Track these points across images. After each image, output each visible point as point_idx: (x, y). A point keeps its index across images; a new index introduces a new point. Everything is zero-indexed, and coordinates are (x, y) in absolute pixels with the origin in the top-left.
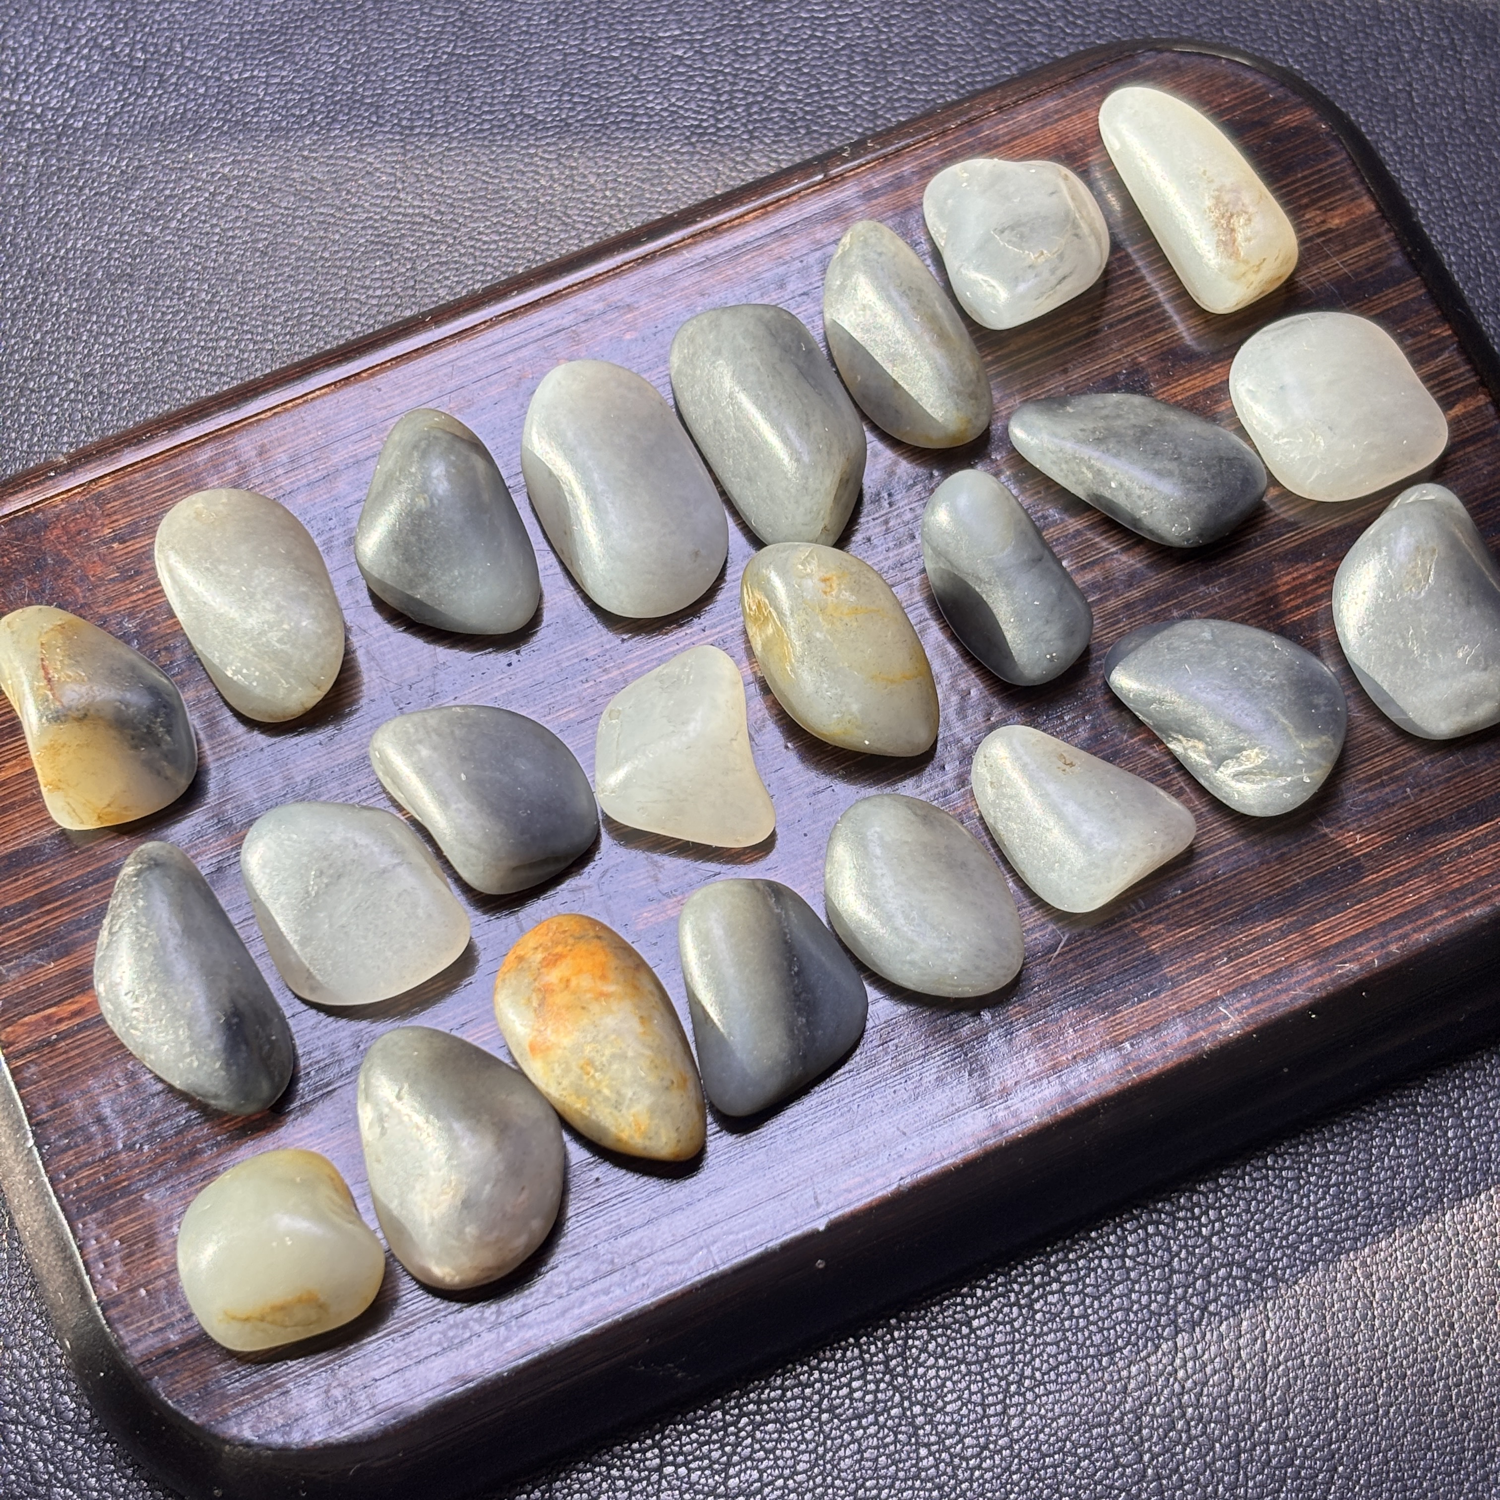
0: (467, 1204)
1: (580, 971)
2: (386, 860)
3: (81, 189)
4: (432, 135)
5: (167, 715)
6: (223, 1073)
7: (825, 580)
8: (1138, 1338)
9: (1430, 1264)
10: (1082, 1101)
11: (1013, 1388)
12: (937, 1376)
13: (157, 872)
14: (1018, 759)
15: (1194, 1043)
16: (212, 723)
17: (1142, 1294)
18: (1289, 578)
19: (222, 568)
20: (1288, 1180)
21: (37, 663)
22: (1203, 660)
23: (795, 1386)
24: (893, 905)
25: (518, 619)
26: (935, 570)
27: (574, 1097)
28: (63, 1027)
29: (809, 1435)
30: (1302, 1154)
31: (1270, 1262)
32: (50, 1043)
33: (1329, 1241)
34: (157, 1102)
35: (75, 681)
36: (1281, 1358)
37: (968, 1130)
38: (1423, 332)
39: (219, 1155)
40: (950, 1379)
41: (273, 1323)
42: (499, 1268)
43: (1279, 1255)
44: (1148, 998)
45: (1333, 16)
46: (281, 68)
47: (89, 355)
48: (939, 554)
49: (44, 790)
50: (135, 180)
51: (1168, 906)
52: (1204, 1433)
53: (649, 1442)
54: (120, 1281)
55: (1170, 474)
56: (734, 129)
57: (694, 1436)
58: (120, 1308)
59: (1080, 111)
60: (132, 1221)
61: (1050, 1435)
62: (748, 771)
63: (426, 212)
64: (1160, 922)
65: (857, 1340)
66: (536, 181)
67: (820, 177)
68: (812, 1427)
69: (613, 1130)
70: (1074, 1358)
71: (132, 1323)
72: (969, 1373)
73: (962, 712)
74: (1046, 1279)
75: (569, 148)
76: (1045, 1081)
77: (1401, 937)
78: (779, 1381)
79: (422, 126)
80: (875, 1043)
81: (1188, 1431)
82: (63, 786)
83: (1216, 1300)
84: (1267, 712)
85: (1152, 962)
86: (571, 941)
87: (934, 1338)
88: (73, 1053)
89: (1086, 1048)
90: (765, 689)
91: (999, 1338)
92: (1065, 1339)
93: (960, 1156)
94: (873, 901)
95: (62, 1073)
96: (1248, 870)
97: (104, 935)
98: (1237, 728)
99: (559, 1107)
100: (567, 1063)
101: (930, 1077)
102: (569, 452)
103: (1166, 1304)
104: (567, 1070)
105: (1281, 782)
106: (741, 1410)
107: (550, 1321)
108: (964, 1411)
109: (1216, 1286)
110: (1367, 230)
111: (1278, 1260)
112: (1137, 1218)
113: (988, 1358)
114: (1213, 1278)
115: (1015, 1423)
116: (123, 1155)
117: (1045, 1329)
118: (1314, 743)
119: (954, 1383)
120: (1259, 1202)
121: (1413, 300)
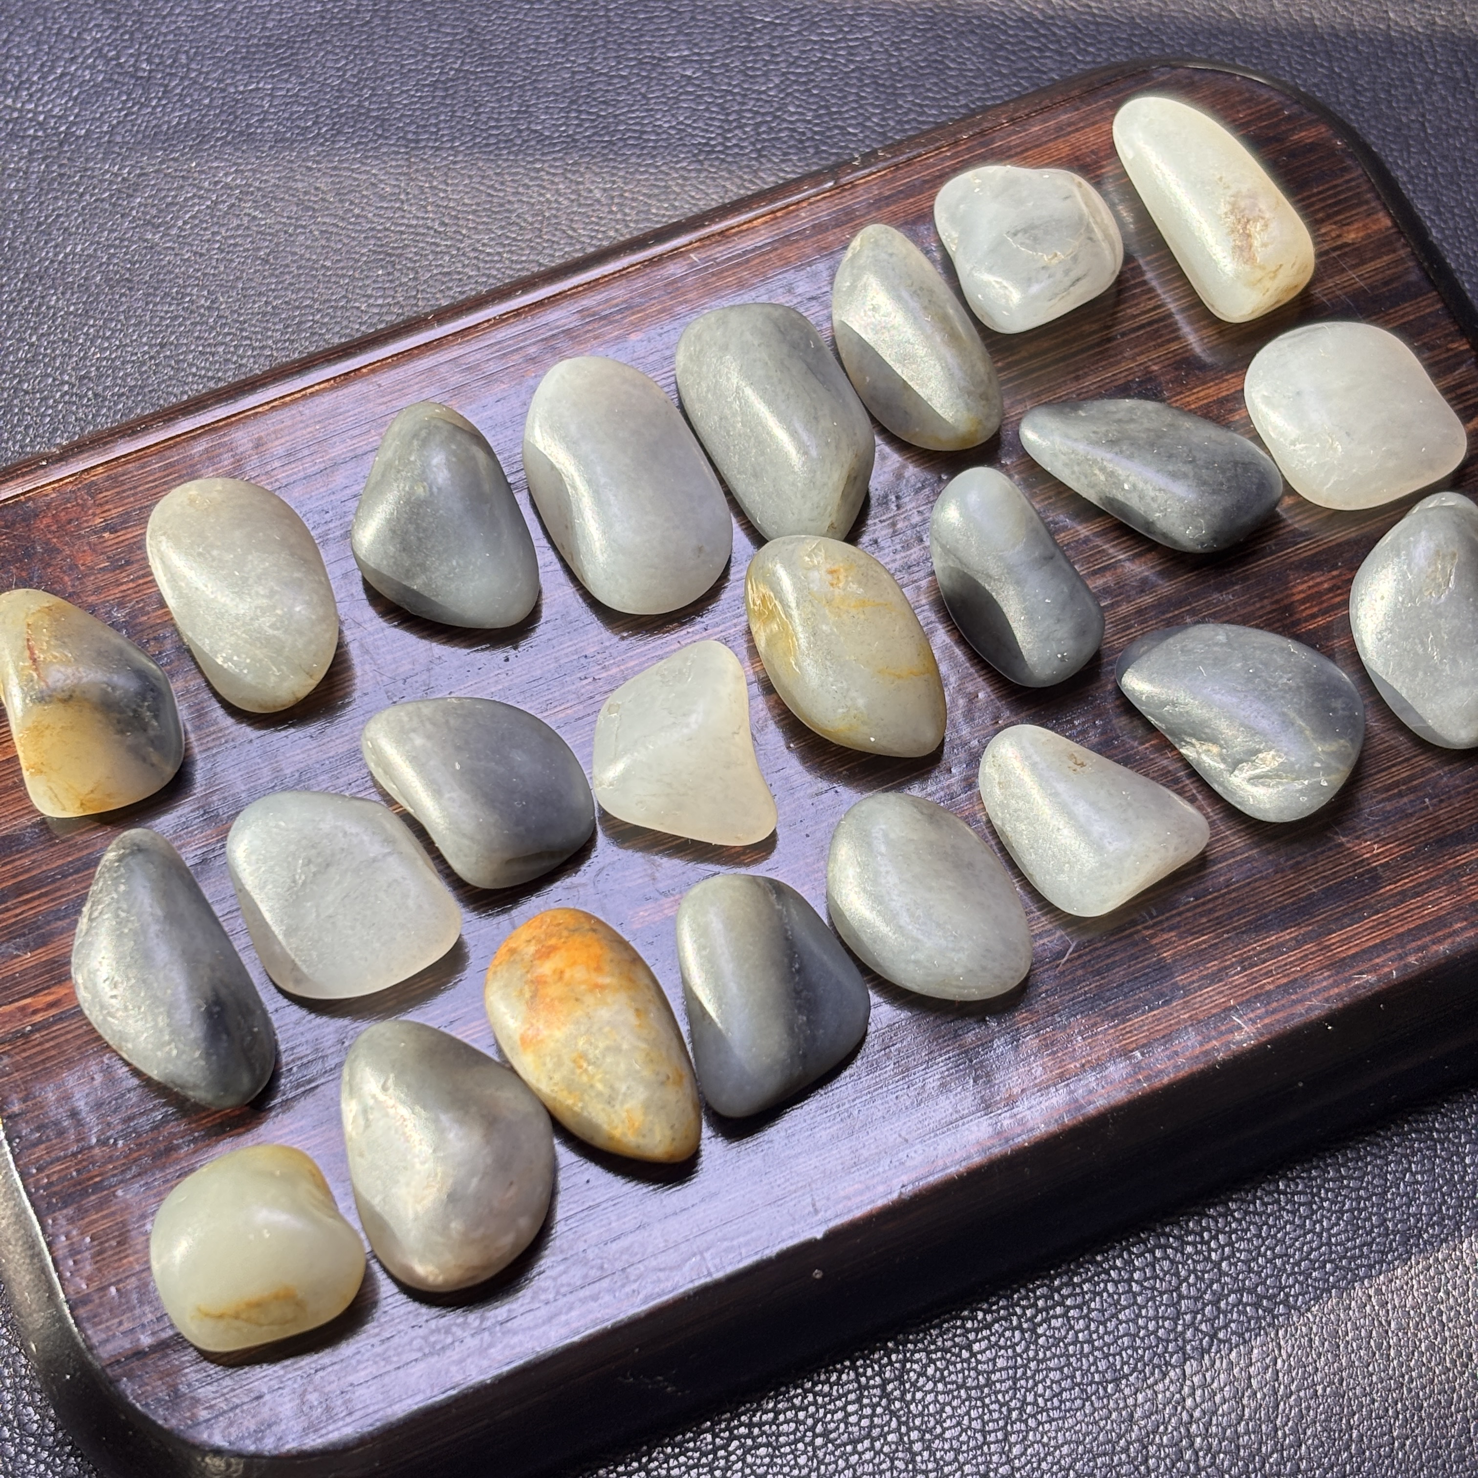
0: (453, 1198)
1: (574, 963)
2: (375, 849)
3: (82, 195)
4: (438, 149)
5: (154, 699)
6: (202, 1063)
7: (832, 572)
8: (1145, 1365)
9: (1447, 1293)
10: (1091, 1110)
11: (1015, 1414)
12: (936, 1401)
13: (140, 857)
14: (1028, 757)
15: (1206, 1053)
16: (200, 714)
17: (1149, 1319)
18: (1305, 586)
19: (215, 553)
20: (1300, 1204)
21: (22, 643)
22: (1217, 662)
23: (787, 1409)
24: (897, 903)
25: (516, 613)
26: (944, 569)
27: (565, 1093)
28: (38, 1018)
29: (802, 1460)
30: (1315, 1178)
31: (1282, 1289)
32: (24, 1035)
33: (1342, 1268)
34: (133, 1097)
35: (61, 662)
36: (1293, 1388)
37: (972, 1138)
38: (1440, 346)
39: (195, 1152)
40: (950, 1404)
41: (248, 1320)
42: (484, 1268)
43: (1291, 1281)
44: (1159, 1007)
45: (1346, 48)
46: (287, 81)
47: (85, 358)
48: (948, 551)
49: (26, 774)
50: (136, 187)
51: (1180, 914)
52: (1213, 1464)
53: (635, 1465)
54: (89, 1280)
55: (1185, 476)
56: (742, 148)
57: (682, 1459)
58: (89, 1307)
59: (1094, 124)
60: (104, 1217)
61: (1053, 1464)
62: (749, 766)
63: (429, 223)
64: (1171, 929)
65: (853, 1362)
66: (541, 195)
67: (831, 184)
68: (805, 1452)
69: (605, 1127)
70: (1078, 1385)
71: (101, 1323)
72: (969, 1398)
73: (969, 716)
74: (1050, 1303)
75: (575, 163)
76: (1053, 1090)
77: (1420, 949)
78: (771, 1405)
79: (428, 139)
80: (877, 1048)
81: (1197, 1461)
82: (44, 769)
83: (1226, 1326)
84: (1284, 714)
85: (1163, 970)
86: (565, 933)
87: (933, 1362)
88: (47, 1045)
89: (1094, 1056)
90: (768, 688)
91: (1001, 1363)
92: (1069, 1364)
93: (964, 1164)
94: (877, 899)
95: (36, 1065)
96: (1262, 878)
97: (83, 923)
98: (1252, 731)
99: (549, 1104)
100: (559, 1057)
101: (933, 1083)
102: (571, 445)
103: (1174, 1330)
104: (559, 1064)
105: (1298, 785)
106: (731, 1433)
107: (536, 1326)
108: (964, 1438)
109: (1225, 1313)
110: (1383, 245)
111: (1290, 1287)
112: (1144, 1242)
113: (989, 1383)
114: (1223, 1304)
115: (1016, 1450)
116: (97, 1151)
117: (1048, 1354)
118: (1332, 746)
119: (953, 1408)
120: (1270, 1227)
121: (1429, 314)
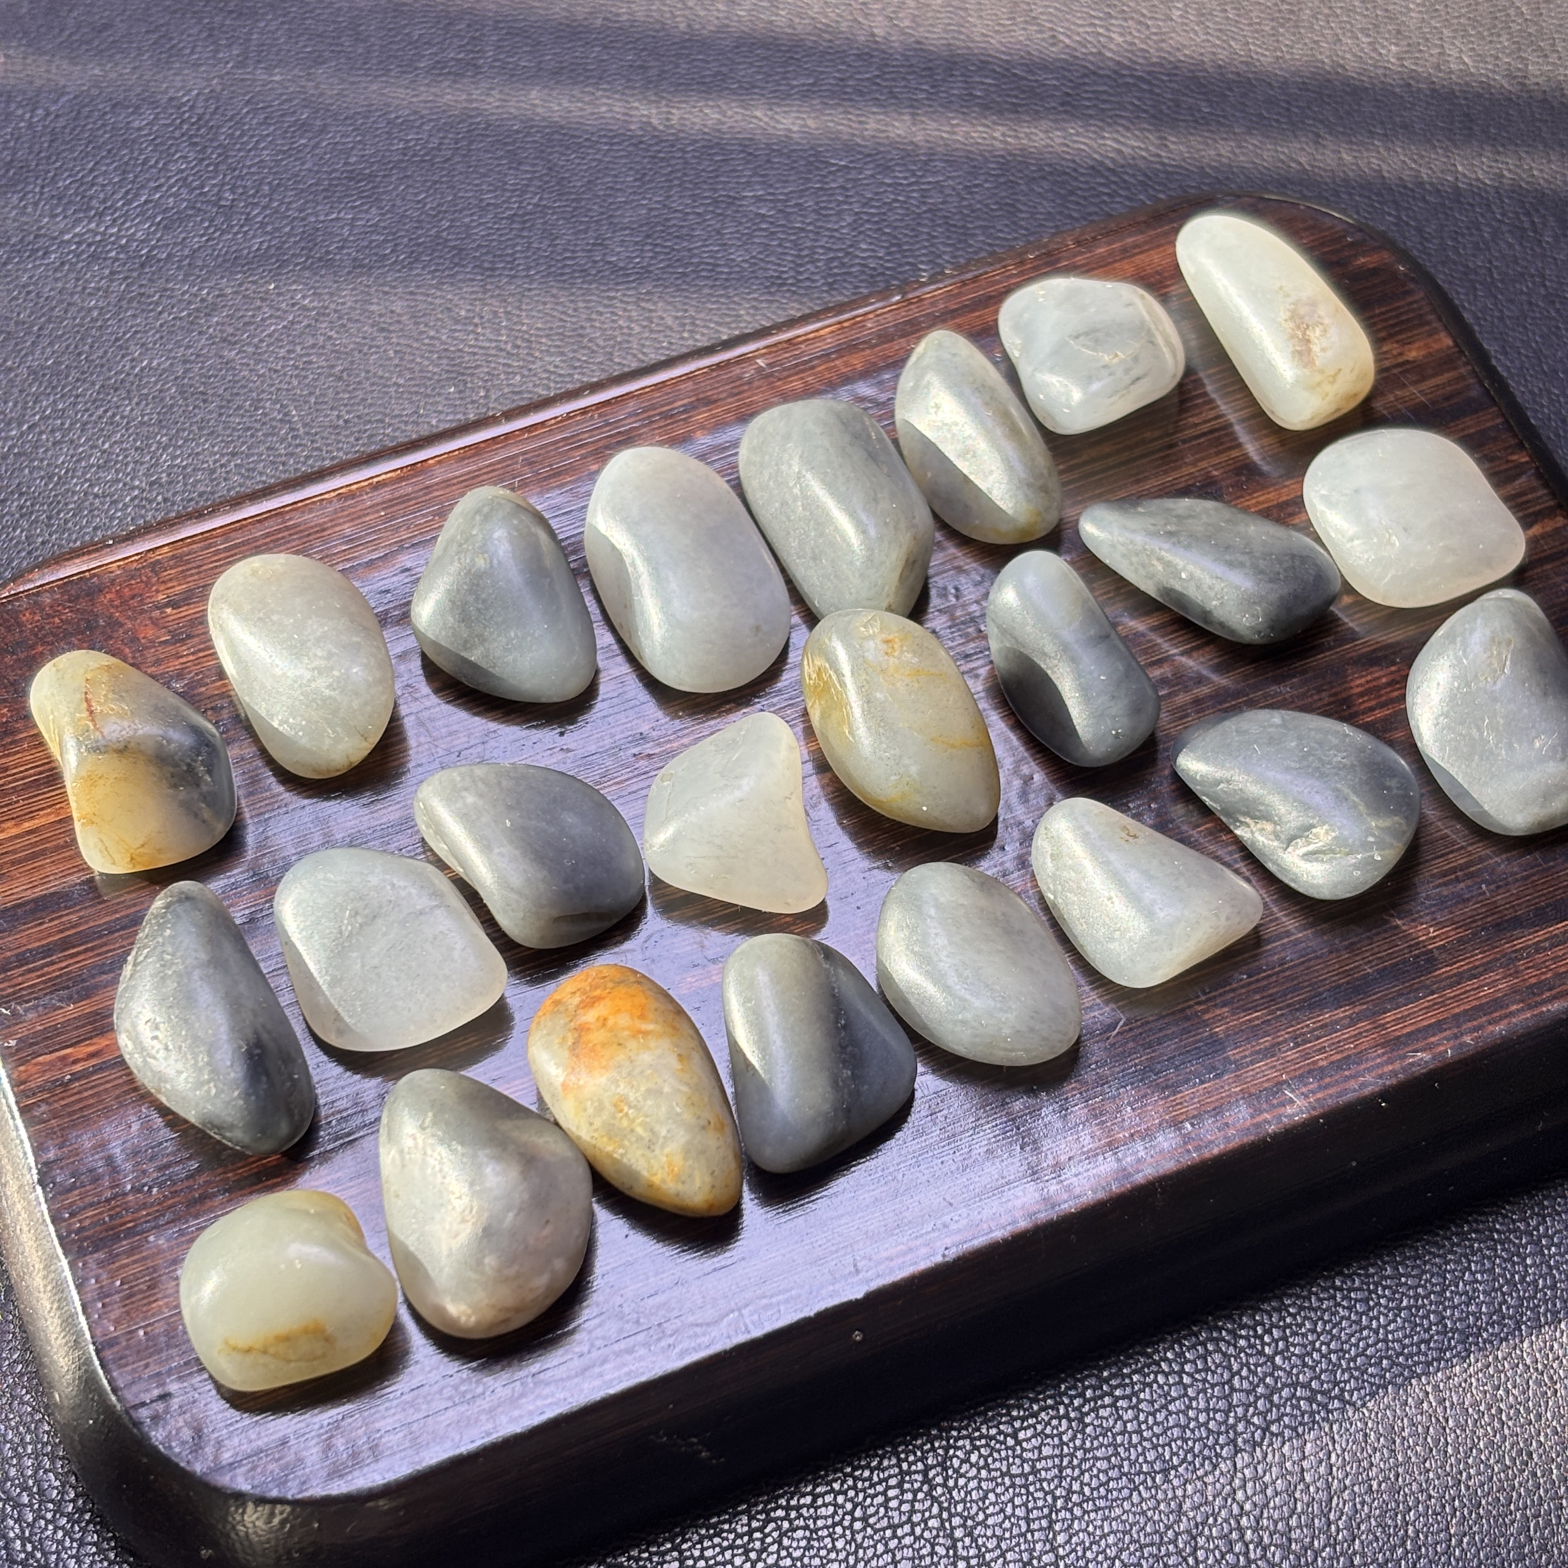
0: (488, 1233)
1: (619, 1011)
2: (423, 902)
3: (160, 313)
4: (514, 277)
5: (209, 754)
6: (241, 1102)
7: (887, 642)
8: (1195, 1456)
9: (1507, 1391)
10: (1139, 1178)
11: (1059, 1503)
12: (979, 1487)
13: (188, 904)
14: (1080, 828)
15: (1258, 1125)
16: (254, 781)
17: (1199, 1411)
18: (1363, 680)
19: (275, 617)
20: (1356, 1300)
21: (79, 696)
22: (1271, 741)
23: (826, 1493)
24: (945, 963)
25: (572, 688)
26: (1000, 651)
27: (605, 1139)
28: (78, 1067)
29: (840, 1544)
30: (1373, 1275)
31: (1336, 1383)
32: (65, 1085)
33: (1400, 1364)
34: (170, 1147)
35: (118, 715)
36: (1347, 1482)
37: (1018, 1203)
38: (1499, 458)
39: (230, 1200)
40: (993, 1490)
41: (275, 1356)
42: (517, 1310)
43: (1346, 1376)
44: (1210, 1080)
45: (1414, 198)
46: (367, 212)
47: (156, 465)
48: (1005, 632)
49: (77, 826)
50: (214, 308)
51: (1233, 990)
52: (1264, 1557)
53: (669, 1546)
54: (117, 1322)
55: (1242, 565)
56: (813, 281)
57: (717, 1540)
58: (116, 1349)
59: (1158, 247)
60: (135, 1262)
61: (1098, 1553)
62: (801, 831)
63: (503, 346)
64: (1224, 1005)
65: (895, 1447)
66: (614, 321)
67: (898, 298)
68: (843, 1536)
69: (645, 1173)
70: (1126, 1475)
71: (127, 1365)
72: (1013, 1485)
73: (1024, 796)
74: (1098, 1393)
75: (648, 293)
76: (1100, 1158)
77: (1476, 1029)
78: (809, 1489)
79: (504, 268)
80: (923, 1113)
81: (1247, 1554)
82: (95, 819)
83: (1279, 1420)
84: (1337, 790)
85: (1216, 1045)
86: (610, 985)
87: (978, 1448)
88: (86, 1094)
89: (1144, 1126)
90: (822, 766)
91: (1046, 1451)
92: (1117, 1454)
93: (1009, 1228)
94: (925, 961)
95: (74, 1112)
96: (1317, 957)
97: (128, 970)
98: (1305, 807)
99: (590, 1152)
100: (601, 1102)
101: (979, 1149)
102: (632, 526)
103: (1225, 1422)
104: (600, 1109)
105: (1352, 860)
106: (768, 1514)
107: (569, 1378)
108: (1007, 1524)
109: (1278, 1407)
110: (1445, 362)
111: (1345, 1382)
112: (1196, 1335)
113: (1035, 1471)
114: (1276, 1398)
115: (1061, 1539)
116: (131, 1198)
117: (1096, 1443)
118: (1386, 822)
119: (997, 1495)
120: (1325, 1322)
121: (1489, 428)
